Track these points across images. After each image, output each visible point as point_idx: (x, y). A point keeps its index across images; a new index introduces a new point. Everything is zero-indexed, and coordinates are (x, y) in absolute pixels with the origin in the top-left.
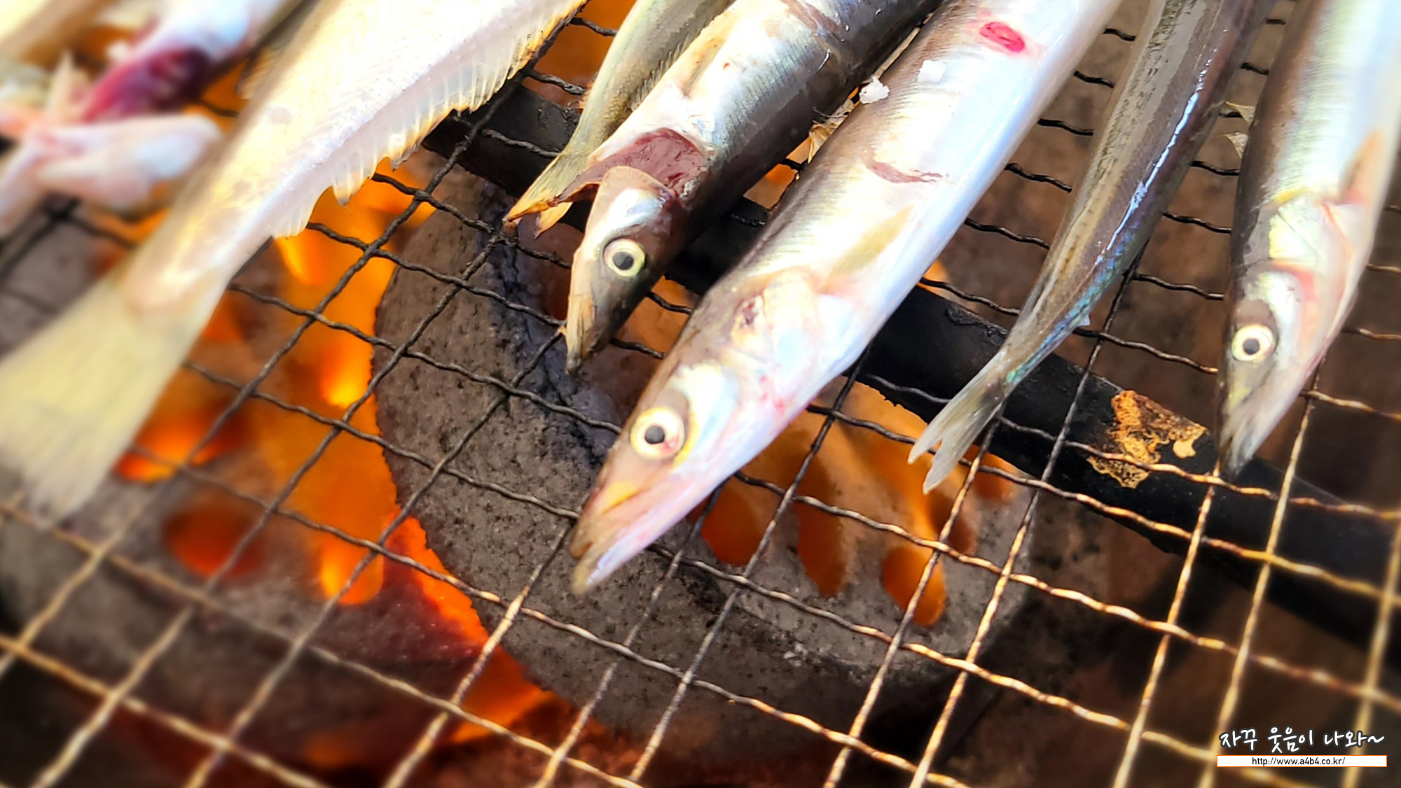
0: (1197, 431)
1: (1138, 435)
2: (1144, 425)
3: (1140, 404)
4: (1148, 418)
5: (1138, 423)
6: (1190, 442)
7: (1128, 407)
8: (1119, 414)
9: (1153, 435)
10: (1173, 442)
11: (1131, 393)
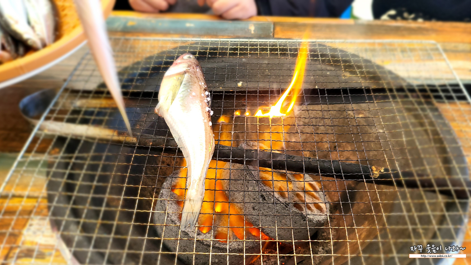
0: (383, 168)
1: (376, 171)
2: (377, 170)
3: (375, 167)
4: (377, 168)
5: (376, 170)
6: (383, 170)
7: (374, 168)
8: (373, 169)
9: (378, 170)
10: (381, 170)
11: (373, 166)
